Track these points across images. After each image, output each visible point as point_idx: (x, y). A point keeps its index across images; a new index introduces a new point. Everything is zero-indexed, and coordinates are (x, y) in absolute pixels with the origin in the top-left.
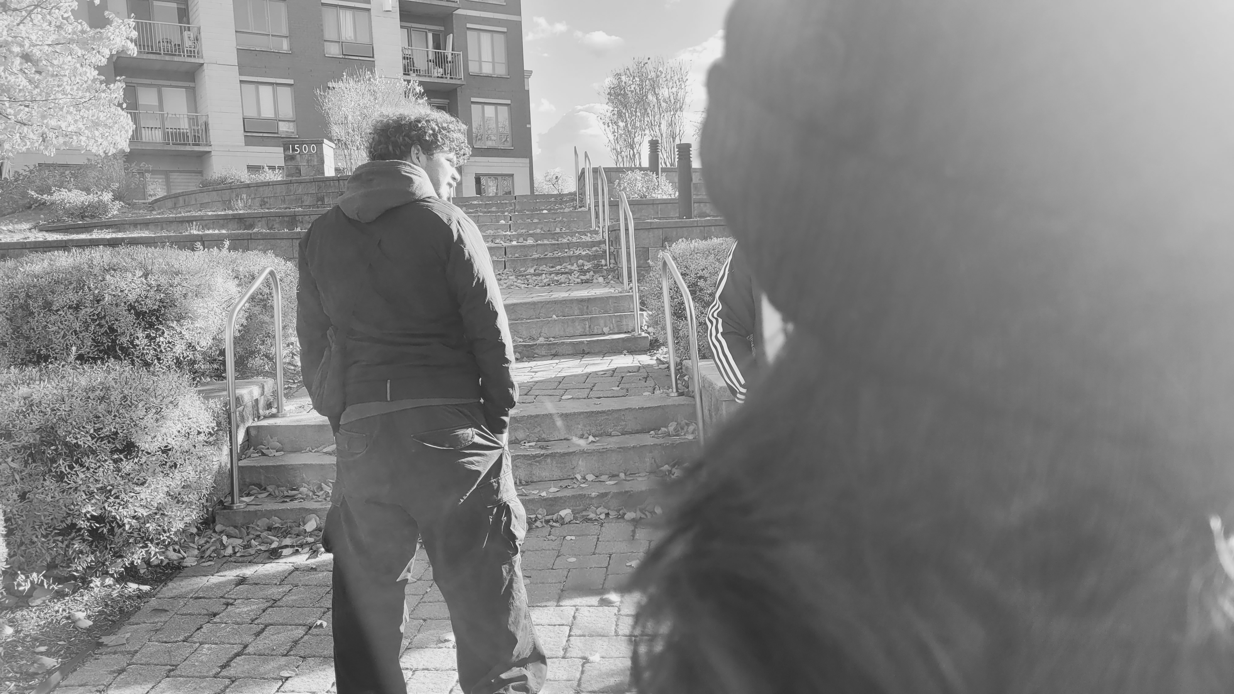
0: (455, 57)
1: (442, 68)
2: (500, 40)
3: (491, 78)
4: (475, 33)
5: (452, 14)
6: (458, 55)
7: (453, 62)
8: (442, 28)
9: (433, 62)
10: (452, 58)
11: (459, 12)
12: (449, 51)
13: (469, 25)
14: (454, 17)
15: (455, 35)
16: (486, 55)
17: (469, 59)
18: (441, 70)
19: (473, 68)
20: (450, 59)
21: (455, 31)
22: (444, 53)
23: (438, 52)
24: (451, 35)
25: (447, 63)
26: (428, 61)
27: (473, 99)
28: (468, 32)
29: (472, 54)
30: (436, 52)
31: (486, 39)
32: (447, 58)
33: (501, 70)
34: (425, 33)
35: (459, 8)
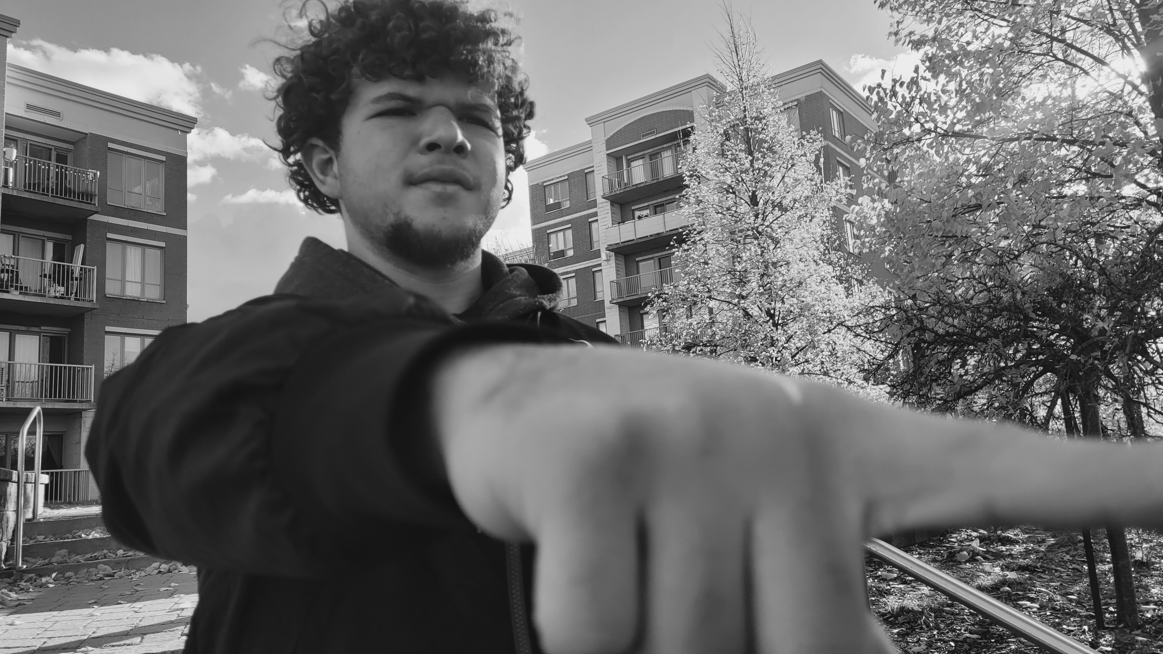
0: (85, 272)
1: (63, 286)
2: (155, 257)
3: (138, 303)
4: (119, 246)
5: (86, 220)
6: (90, 271)
7: (81, 279)
8: (69, 237)
9: (50, 277)
10: (81, 274)
11: (96, 217)
12: (77, 265)
13: (110, 235)
14: (88, 223)
15: (88, 246)
16: (133, 272)
17: (107, 277)
18: (62, 289)
19: (112, 289)
20: (77, 274)
21: (88, 240)
22: (68, 266)
23: (59, 265)
24: (82, 246)
25: (72, 280)
26: (41, 276)
27: (108, 329)
28: (109, 245)
29: (112, 270)
30: (55, 265)
31: (134, 255)
32: (72, 273)
33: (154, 293)
34: (40, 242)
35: (96, 213)
